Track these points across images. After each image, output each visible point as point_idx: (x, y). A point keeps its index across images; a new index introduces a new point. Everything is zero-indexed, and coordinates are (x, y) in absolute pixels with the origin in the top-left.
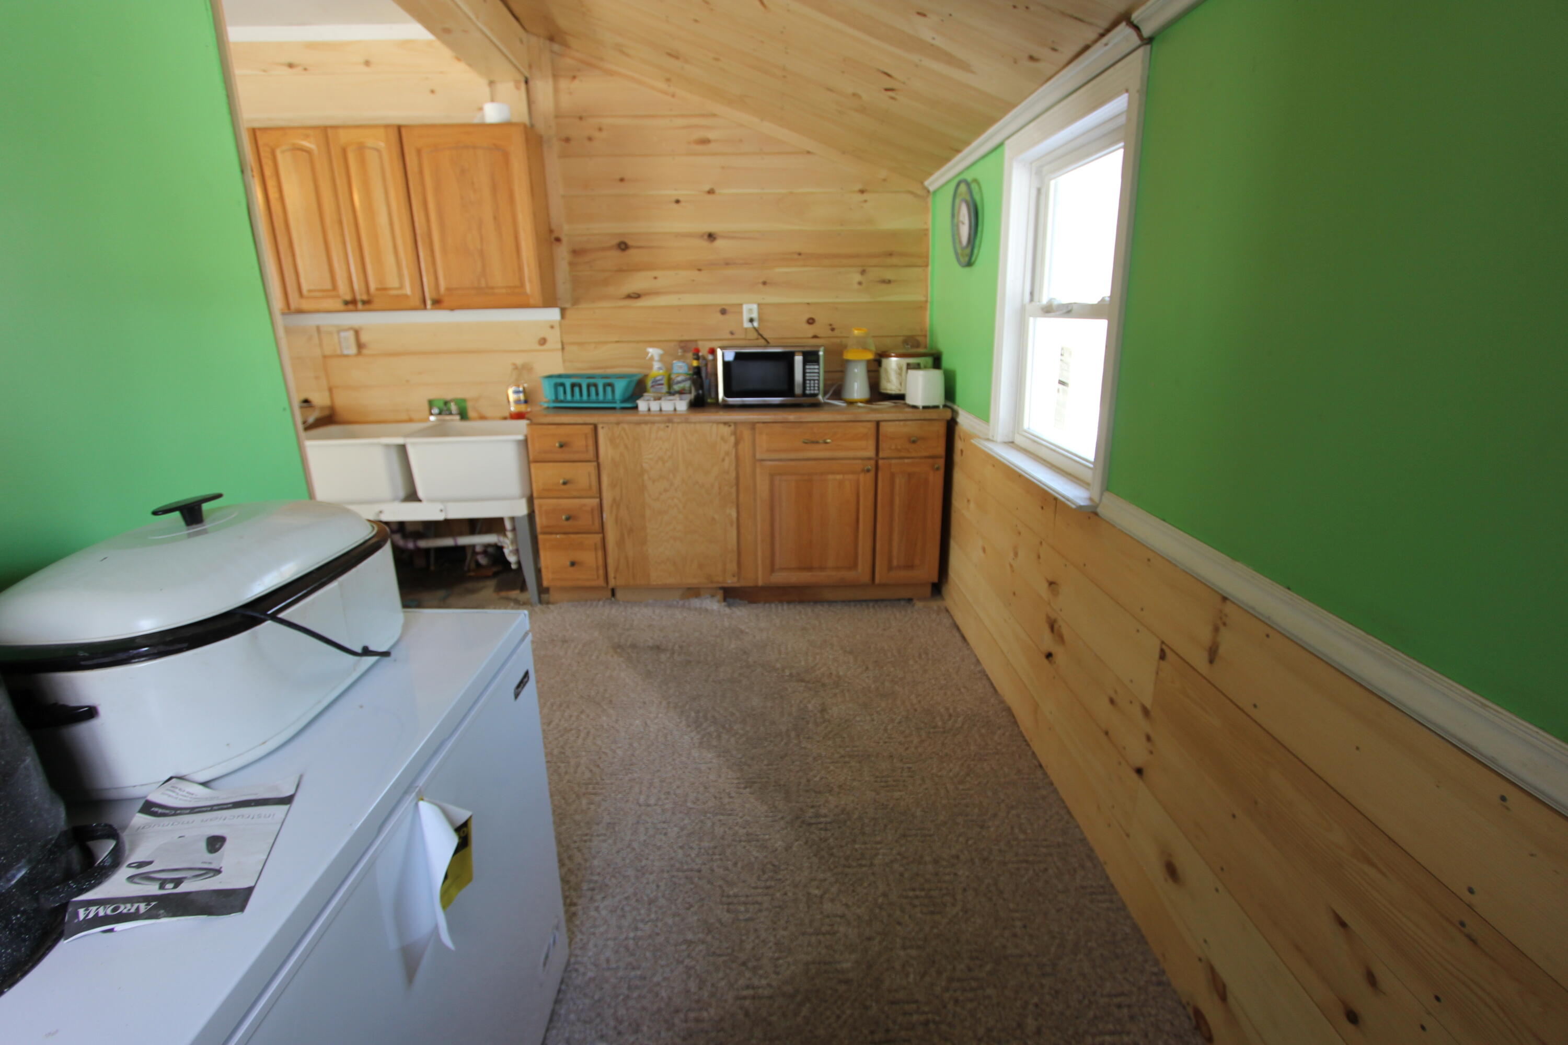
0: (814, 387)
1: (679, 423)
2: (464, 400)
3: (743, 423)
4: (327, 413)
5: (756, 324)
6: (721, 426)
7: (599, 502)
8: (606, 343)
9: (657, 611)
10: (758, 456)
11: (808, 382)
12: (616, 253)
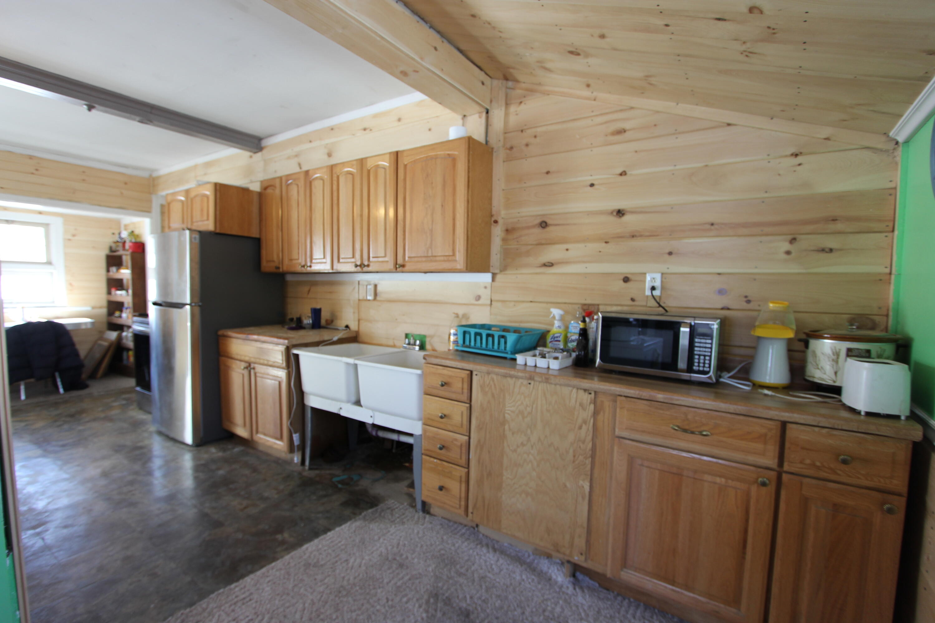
0: (704, 363)
1: (540, 382)
2: (425, 336)
3: (604, 393)
4: (354, 335)
5: (657, 293)
6: (581, 392)
7: (468, 441)
8: (523, 302)
9: (501, 561)
10: (617, 432)
11: (697, 357)
12: (538, 230)
